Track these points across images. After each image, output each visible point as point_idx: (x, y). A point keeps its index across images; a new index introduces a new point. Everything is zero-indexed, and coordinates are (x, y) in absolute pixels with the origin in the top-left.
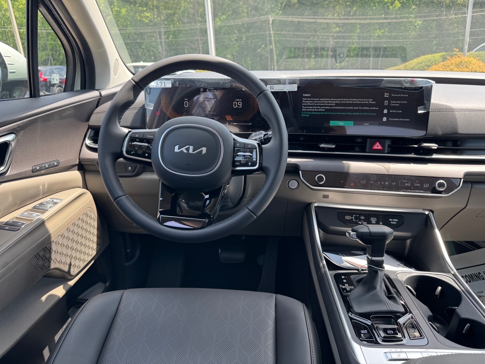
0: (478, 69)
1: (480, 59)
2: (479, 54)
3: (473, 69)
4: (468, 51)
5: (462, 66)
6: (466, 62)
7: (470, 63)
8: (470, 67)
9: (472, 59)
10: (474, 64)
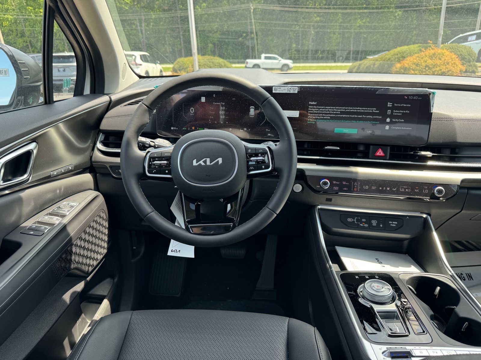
0: (450, 61)
1: (453, 51)
2: (452, 46)
3: (446, 61)
4: (442, 43)
5: (435, 58)
6: (439, 54)
7: (443, 55)
8: (443, 59)
9: (445, 51)
10: (447, 56)
